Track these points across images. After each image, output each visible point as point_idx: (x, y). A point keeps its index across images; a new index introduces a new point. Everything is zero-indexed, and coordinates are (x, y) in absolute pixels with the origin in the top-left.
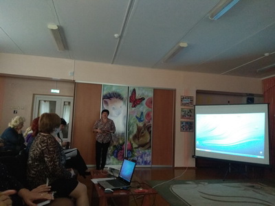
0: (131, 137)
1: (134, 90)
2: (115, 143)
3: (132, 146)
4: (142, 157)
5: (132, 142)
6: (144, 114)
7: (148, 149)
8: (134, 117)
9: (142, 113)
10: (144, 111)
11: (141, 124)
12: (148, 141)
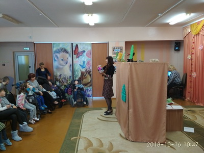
2: (65, 84)
6: (86, 63)
8: (79, 65)
9: (84, 62)
10: (85, 60)
11: (84, 70)
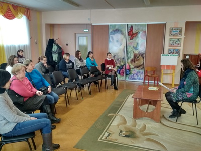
0: (129, 61)
1: (132, 27)
2: (118, 65)
3: (130, 67)
4: (137, 75)
5: (130, 64)
7: (141, 69)
8: (132, 47)
9: (138, 44)
10: (139, 42)
11: (136, 52)
12: (142, 64)
